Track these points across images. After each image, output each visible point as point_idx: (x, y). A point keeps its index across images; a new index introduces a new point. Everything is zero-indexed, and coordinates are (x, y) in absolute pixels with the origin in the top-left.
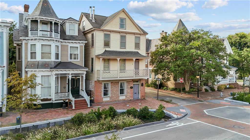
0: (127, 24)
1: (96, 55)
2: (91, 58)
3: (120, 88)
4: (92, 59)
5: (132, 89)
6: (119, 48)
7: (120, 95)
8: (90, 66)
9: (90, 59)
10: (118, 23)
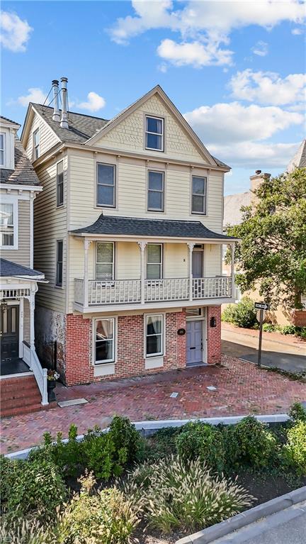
0: (168, 136)
1: (72, 231)
2: (55, 241)
3: (145, 335)
4: (60, 244)
5: (184, 337)
6: (144, 211)
7: (148, 355)
8: (55, 267)
9: (53, 245)
10: (142, 131)
